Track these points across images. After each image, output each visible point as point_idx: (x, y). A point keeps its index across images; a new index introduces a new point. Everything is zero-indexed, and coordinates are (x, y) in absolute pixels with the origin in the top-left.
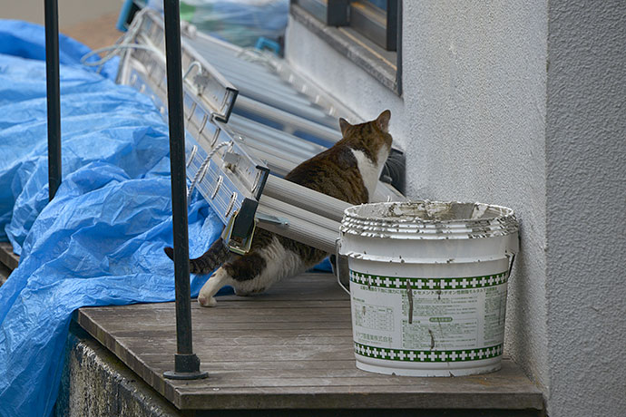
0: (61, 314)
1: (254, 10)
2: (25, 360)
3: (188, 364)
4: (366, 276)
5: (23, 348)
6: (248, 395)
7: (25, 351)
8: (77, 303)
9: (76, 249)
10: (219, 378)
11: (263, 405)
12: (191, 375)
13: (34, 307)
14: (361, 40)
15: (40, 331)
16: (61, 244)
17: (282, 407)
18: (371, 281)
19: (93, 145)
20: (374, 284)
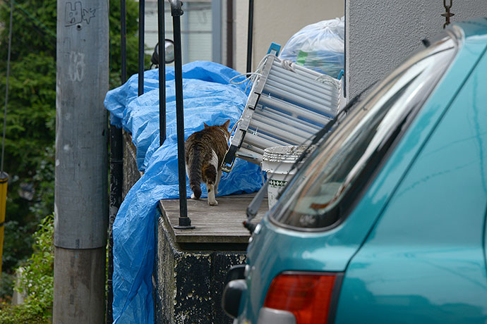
0: (152, 203)
2: (136, 225)
3: (185, 222)
4: (276, 181)
5: (135, 219)
6: (207, 236)
7: (136, 220)
8: (160, 197)
9: (166, 171)
10: (200, 229)
11: (215, 241)
12: (185, 227)
13: (142, 199)
15: (143, 211)
16: (160, 168)
17: (224, 242)
18: (275, 183)
19: (190, 121)
20: (276, 185)
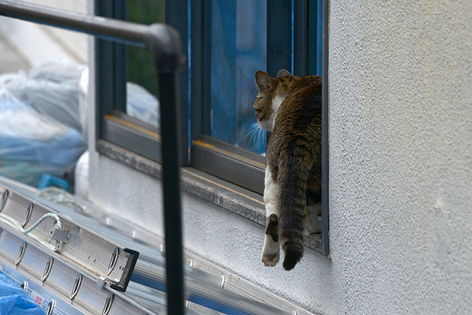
1: (37, 144)
14: (202, 176)
